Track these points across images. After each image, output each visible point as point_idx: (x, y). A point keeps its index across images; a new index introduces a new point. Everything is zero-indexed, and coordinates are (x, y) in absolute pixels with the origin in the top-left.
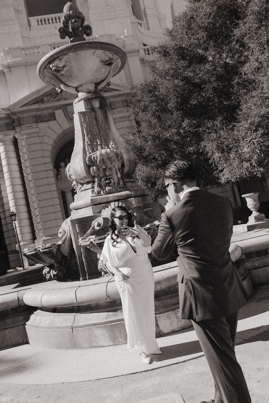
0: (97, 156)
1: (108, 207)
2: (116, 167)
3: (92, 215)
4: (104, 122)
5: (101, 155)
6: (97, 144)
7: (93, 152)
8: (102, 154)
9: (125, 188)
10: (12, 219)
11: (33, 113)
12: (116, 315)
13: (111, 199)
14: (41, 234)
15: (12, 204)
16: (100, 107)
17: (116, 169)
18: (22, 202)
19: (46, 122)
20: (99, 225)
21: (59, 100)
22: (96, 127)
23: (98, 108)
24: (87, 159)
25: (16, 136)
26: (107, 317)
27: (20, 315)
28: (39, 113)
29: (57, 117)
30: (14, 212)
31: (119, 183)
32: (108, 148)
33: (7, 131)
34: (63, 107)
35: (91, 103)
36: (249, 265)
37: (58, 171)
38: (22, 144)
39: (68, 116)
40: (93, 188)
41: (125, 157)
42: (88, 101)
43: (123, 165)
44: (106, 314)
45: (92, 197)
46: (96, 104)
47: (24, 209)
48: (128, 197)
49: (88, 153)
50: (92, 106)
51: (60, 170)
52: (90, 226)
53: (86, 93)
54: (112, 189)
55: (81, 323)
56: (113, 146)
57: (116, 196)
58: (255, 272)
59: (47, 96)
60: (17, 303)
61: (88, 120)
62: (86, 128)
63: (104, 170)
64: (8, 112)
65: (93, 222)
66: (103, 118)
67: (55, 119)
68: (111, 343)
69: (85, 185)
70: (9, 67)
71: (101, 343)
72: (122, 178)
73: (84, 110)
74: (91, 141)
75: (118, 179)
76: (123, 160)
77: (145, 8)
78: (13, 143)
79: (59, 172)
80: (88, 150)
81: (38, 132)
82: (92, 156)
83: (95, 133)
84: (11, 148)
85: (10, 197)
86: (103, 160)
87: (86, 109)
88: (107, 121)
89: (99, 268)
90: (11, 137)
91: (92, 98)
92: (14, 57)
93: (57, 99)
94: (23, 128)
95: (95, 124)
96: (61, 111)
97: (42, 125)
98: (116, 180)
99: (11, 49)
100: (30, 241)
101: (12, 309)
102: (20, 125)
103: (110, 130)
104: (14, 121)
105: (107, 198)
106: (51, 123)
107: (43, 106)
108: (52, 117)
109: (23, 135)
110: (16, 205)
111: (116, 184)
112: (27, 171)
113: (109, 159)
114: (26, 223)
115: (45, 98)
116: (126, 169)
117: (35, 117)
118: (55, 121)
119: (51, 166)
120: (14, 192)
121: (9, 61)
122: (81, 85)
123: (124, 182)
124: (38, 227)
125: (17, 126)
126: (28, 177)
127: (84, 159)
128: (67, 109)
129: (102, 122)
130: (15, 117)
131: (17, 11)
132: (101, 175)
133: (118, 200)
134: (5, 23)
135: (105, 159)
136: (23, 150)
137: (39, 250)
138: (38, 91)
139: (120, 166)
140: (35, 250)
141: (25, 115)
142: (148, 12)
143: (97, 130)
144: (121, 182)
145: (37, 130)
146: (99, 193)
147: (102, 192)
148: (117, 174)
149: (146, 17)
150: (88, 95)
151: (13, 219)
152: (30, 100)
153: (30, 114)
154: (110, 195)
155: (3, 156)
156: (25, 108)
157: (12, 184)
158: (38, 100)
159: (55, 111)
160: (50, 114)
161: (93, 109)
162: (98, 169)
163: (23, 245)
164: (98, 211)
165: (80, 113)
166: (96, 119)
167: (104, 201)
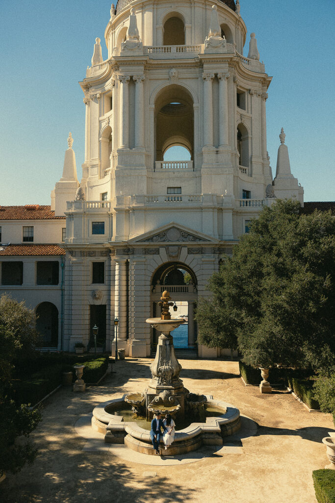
1: (162, 392)
2: (170, 375)
3: (156, 394)
5: (164, 369)
6: (164, 362)
7: (162, 366)
9: (171, 384)
11: (144, 247)
14: (133, 336)
15: (116, 314)
16: (169, 344)
18: (124, 314)
19: (152, 255)
20: (157, 400)
21: (164, 241)
22: (165, 354)
25: (129, 261)
26: (149, 446)
28: (148, 247)
29: (160, 253)
32: (168, 366)
33: (123, 256)
34: (167, 246)
35: (165, 342)
36: (204, 436)
38: (132, 267)
39: (169, 253)
40: (159, 380)
41: (175, 370)
43: (173, 374)
45: (157, 385)
47: (124, 319)
48: (172, 389)
49: (159, 365)
51: (156, 286)
52: (154, 399)
54: (166, 383)
55: (141, 445)
56: (171, 364)
58: (204, 440)
59: (156, 236)
60: (123, 430)
61: (162, 350)
62: (161, 353)
63: (165, 375)
64: (126, 244)
65: (156, 397)
66: (169, 350)
67: (159, 254)
70: (134, 209)
72: (172, 379)
74: (162, 360)
78: (126, 264)
81: (144, 262)
83: (164, 357)
84: (124, 268)
85: (116, 309)
86: (164, 372)
87: (163, 344)
88: (171, 352)
90: (125, 260)
91: (167, 339)
92: (138, 203)
94: (135, 257)
96: (165, 248)
97: (149, 257)
98: (169, 379)
99: (136, 196)
100: (124, 338)
102: (133, 254)
103: (171, 356)
104: (129, 249)
106: (156, 257)
107: (152, 243)
108: (157, 252)
109: (134, 262)
110: (119, 316)
111: (168, 382)
112: (132, 288)
113: (167, 372)
114: (124, 330)
115: (155, 238)
116: (174, 376)
117: (145, 249)
119: (149, 283)
120: (120, 301)
121: (134, 205)
122: (163, 332)
124: (132, 330)
125: (131, 254)
126: (132, 293)
127: (157, 368)
128: (168, 248)
129: (168, 352)
130: (130, 247)
131: (148, 156)
132: (163, 377)
133: (167, 389)
134: (137, 168)
135: (166, 371)
136: (132, 272)
138: (150, 232)
141: (137, 247)
144: (171, 381)
145: (144, 260)
146: (161, 384)
148: (170, 377)
149: (252, 164)
150: (165, 337)
151: (116, 324)
152: (142, 238)
153: (141, 247)
154: (165, 386)
155: (117, 272)
156: (138, 243)
157: (120, 295)
158: (149, 238)
159: (160, 248)
160: (156, 249)
161: (166, 345)
162: (162, 374)
163: (119, 341)
164: (158, 392)
165: (160, 346)
166: (166, 350)
167: (162, 388)
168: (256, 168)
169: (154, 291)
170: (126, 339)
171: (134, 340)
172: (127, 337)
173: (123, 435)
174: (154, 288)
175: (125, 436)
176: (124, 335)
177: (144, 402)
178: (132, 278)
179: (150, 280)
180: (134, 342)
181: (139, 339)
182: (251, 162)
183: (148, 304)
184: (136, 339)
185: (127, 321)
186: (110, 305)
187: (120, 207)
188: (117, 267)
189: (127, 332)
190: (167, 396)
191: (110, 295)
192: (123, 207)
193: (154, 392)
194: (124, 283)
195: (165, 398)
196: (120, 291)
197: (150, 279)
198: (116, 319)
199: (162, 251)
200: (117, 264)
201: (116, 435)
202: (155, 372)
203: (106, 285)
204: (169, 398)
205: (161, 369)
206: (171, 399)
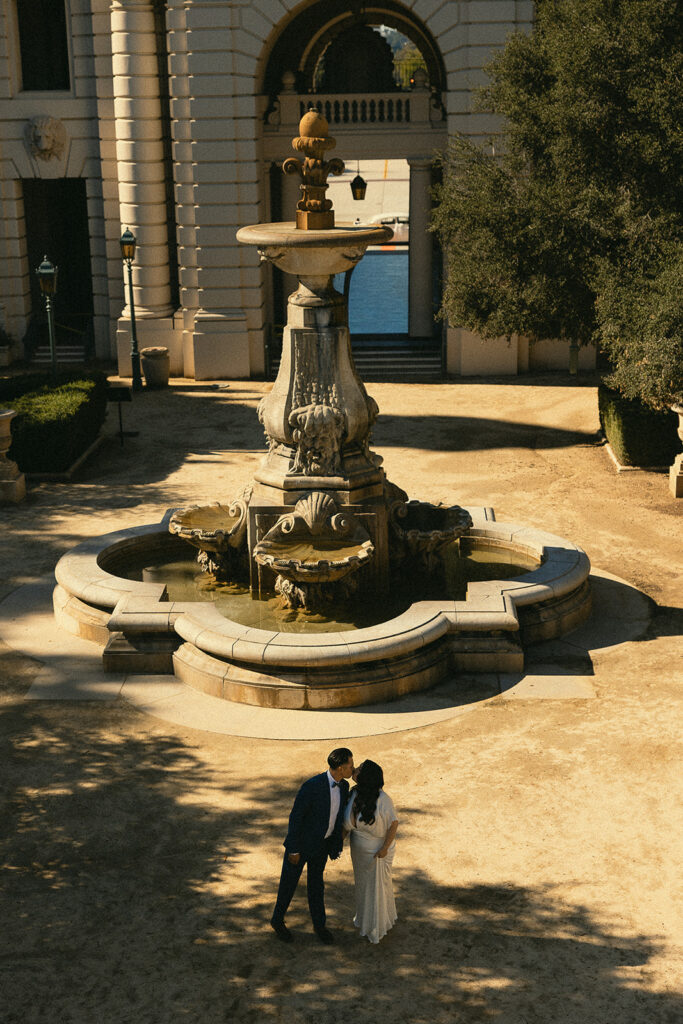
0: (306, 417)
1: (307, 499)
2: (334, 436)
3: (282, 505)
4: (329, 354)
5: (312, 416)
6: (311, 391)
7: (302, 406)
8: (314, 415)
9: (338, 472)
13: (315, 486)
14: (196, 300)
15: (126, 214)
16: (329, 326)
17: (332, 440)
18: (157, 214)
20: (288, 527)
22: (315, 360)
23: (326, 327)
24: (290, 418)
27: (168, 642)
30: (131, 236)
31: (333, 460)
32: (328, 404)
35: (315, 315)
36: (456, 645)
37: (273, 98)
40: (293, 457)
41: (352, 421)
42: (310, 311)
43: (345, 434)
44: (259, 675)
45: (288, 476)
46: (324, 319)
47: (158, 235)
48: (343, 488)
49: (293, 404)
50: (316, 319)
51: (279, 98)
52: (275, 522)
53: (313, 291)
54: (321, 468)
55: (233, 678)
56: (336, 400)
57: (323, 483)
58: (458, 656)
61: (304, 343)
62: (300, 359)
63: (315, 440)
65: (282, 517)
66: (329, 346)
69: (282, 446)
72: (341, 452)
73: (301, 325)
74: (302, 383)
75: (334, 453)
76: (346, 426)
78: (153, 3)
79: (276, 105)
80: (295, 399)
82: (298, 413)
83: (311, 371)
85: (125, 192)
86: (312, 426)
87: (305, 325)
88: (336, 352)
89: (276, 589)
91: (320, 308)
95: (314, 354)
98: (331, 454)
100: (163, 308)
103: (338, 369)
105: (310, 482)
111: (329, 461)
113: (324, 426)
114: (159, 276)
116: (350, 438)
120: (136, 159)
122: (305, 276)
123: (342, 459)
127: (286, 419)
129: (327, 353)
132: (309, 444)
133: (324, 489)
135: (317, 423)
139: (340, 436)
143: (316, 366)
144: (338, 460)
146: (300, 470)
147: (304, 470)
148: (333, 447)
150: (313, 299)
151: (127, 254)
154: (315, 479)
155: (117, 42)
161: (316, 327)
162: (304, 435)
163: (145, 318)
164: (292, 500)
165: (295, 332)
166: (318, 345)
167: (304, 486)
169: (272, 117)
170: (170, 312)
171: (200, 314)
172: (174, 303)
173: (169, 645)
174: (271, 109)
175: (176, 649)
176: (160, 295)
177: (239, 533)
178: (180, 63)
179: (253, 72)
180: (201, 320)
181: (221, 308)
183: (251, 172)
184: (209, 310)
185: (172, 243)
186: (99, 178)
188: (117, 20)
189: (174, 284)
190: (324, 513)
191: (94, 139)
193: (276, 499)
194: (150, 87)
195: (317, 519)
196: (134, 117)
197: (251, 67)
198: (128, 235)
200: (116, 4)
201: (143, 645)
202: (276, 429)
203: (77, 98)
204: (333, 518)
205: (299, 417)
206: (338, 522)
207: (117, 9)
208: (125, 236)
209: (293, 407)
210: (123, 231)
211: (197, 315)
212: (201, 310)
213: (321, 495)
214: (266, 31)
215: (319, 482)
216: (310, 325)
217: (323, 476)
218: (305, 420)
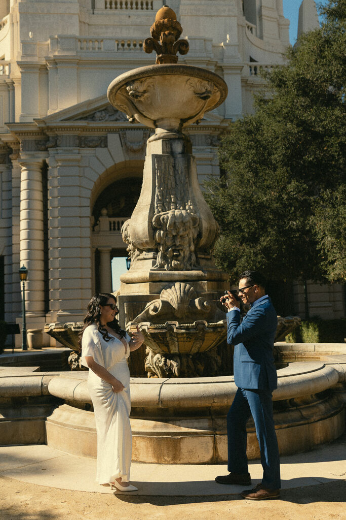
0: (168, 217)
1: (171, 288)
2: (191, 236)
3: (148, 294)
4: (184, 174)
5: (173, 216)
6: (170, 202)
7: (163, 212)
8: (175, 217)
9: (196, 266)
10: (20, 277)
11: (77, 133)
12: (166, 427)
13: (177, 278)
14: (57, 305)
16: (182, 153)
17: (190, 239)
19: (93, 148)
20: (155, 309)
21: (117, 120)
22: (172, 178)
23: (180, 153)
24: (153, 220)
25: (47, 161)
26: (155, 427)
27: (40, 407)
29: (109, 144)
30: (25, 268)
31: (190, 258)
32: (185, 209)
33: (36, 152)
34: (121, 130)
35: (171, 145)
37: (97, 219)
38: (53, 172)
39: (125, 144)
40: (155, 258)
41: (205, 225)
42: (167, 141)
43: (200, 235)
45: (151, 270)
46: (178, 147)
48: (200, 278)
49: (156, 210)
50: (172, 149)
51: (100, 219)
52: (144, 309)
53: (167, 130)
54: (180, 265)
56: (191, 207)
57: (184, 275)
59: (100, 111)
60: (39, 391)
61: (163, 167)
62: (160, 178)
63: (174, 237)
64: (43, 125)
65: (148, 304)
66: (183, 168)
67: (106, 146)
68: (154, 460)
69: (144, 253)
70: (56, 62)
71: (141, 458)
72: (195, 252)
73: (160, 152)
74: (162, 195)
75: (191, 252)
76: (201, 228)
77: (261, 7)
78: (41, 169)
79: (98, 222)
80: (157, 207)
81: (79, 161)
82: (161, 216)
83: (169, 187)
84: (38, 176)
85: (23, 245)
86: (174, 224)
87: (163, 152)
88: (188, 172)
89: (146, 366)
90: (41, 160)
91: (174, 139)
92: (64, 50)
93: (114, 118)
94: (59, 151)
95: (171, 174)
96: (118, 135)
97: (87, 152)
98: (187, 253)
99: (61, 37)
100: (40, 312)
101: (31, 398)
102: (56, 145)
103: (190, 185)
104: (47, 139)
105: (172, 275)
106: (100, 151)
107: (93, 124)
108: (103, 142)
109: (57, 161)
110: (30, 258)
111: (186, 258)
112: (54, 212)
113: (183, 223)
115: (98, 115)
116: (203, 241)
117: (79, 138)
118: (106, 149)
119: (88, 212)
121: (56, 54)
122: (162, 119)
123: (197, 257)
125: (51, 147)
126: (54, 222)
127: (151, 219)
128: (125, 134)
129: (182, 173)
130: (49, 134)
132: (169, 243)
133: (185, 280)
136: (54, 182)
137: (71, 328)
138: (89, 103)
139: (196, 236)
140: (66, 327)
141: (64, 133)
142: (264, 12)
143: (173, 183)
144: (194, 258)
145: (78, 157)
146: (161, 267)
147: (166, 266)
148: (190, 246)
149: (261, 19)
150: (168, 134)
151: (23, 278)
152: (76, 113)
153: (71, 133)
154: (176, 272)
155: (24, 185)
156: (67, 124)
157: (30, 228)
158: (87, 114)
159: (108, 135)
160: (100, 138)
161: (172, 153)
162: (166, 235)
163: (30, 317)
164: (156, 291)
165: (155, 157)
166: (174, 167)
167: (166, 278)
168: (269, 27)
169: (96, 228)
170: (43, 315)
171: (60, 313)
172: (46, 310)
173: (41, 410)
174: (96, 224)
175: (50, 413)
176: (39, 306)
178: (53, 202)
180: (60, 316)
181: (71, 310)
182: (261, 16)
183: (88, 253)
184: (64, 311)
186: (11, 255)
187: (29, 59)
188: (24, 175)
189: (46, 301)
190: (187, 298)
191: (10, 236)
192: (35, 59)
193: (143, 290)
194: (39, 205)
195: (182, 301)
197: (87, 202)
198: (24, 268)
199: (114, 140)
200: (24, 168)
201: (11, 412)
202: (141, 233)
203: (3, 218)
204: (197, 301)
205: (161, 218)
206: (201, 303)
207: (25, 170)
208: (22, 268)
209: (156, 212)
210: (21, 266)
211: (58, 313)
212: (60, 311)
213: (183, 284)
214: (95, 178)
215: (179, 275)
216: (167, 152)
217: (182, 270)
218: (167, 220)
